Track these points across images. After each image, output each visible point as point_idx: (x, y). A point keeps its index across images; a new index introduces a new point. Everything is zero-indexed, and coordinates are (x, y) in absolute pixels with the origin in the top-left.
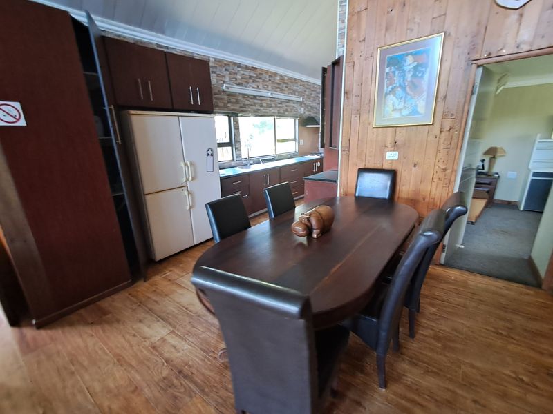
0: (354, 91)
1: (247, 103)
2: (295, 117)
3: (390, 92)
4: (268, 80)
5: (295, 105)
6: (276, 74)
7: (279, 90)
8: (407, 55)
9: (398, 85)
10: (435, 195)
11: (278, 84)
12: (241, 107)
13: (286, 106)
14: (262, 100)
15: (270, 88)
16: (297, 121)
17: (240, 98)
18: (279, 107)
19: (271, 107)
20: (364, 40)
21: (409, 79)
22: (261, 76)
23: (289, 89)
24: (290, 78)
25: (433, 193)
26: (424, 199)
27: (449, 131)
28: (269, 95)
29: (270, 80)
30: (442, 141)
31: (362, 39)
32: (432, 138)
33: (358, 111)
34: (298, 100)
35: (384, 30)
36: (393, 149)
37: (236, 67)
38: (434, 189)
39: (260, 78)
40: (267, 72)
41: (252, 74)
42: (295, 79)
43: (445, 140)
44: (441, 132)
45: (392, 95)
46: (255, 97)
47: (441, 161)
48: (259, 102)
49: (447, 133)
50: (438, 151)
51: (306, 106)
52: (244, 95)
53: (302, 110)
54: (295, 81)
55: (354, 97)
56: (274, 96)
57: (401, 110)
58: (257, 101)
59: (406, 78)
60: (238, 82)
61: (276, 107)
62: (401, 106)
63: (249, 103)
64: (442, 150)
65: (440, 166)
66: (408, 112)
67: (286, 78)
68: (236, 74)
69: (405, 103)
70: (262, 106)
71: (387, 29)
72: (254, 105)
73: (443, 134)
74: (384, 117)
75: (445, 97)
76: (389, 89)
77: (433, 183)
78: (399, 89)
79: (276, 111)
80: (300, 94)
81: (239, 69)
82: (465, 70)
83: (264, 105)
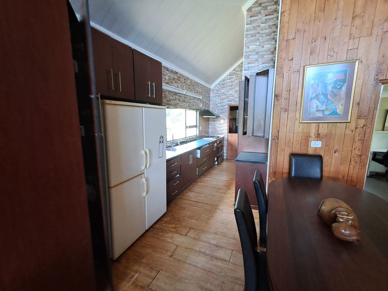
0: (283, 95)
1: (171, 98)
2: (197, 110)
3: (314, 97)
4: (183, 82)
5: (198, 101)
6: (188, 79)
7: (189, 90)
8: (328, 73)
9: (321, 93)
10: (352, 174)
11: (189, 85)
12: (167, 101)
13: (193, 102)
14: (179, 96)
15: (184, 88)
16: (198, 113)
17: (167, 93)
18: (189, 102)
19: (185, 102)
20: (292, 59)
21: (330, 90)
22: (180, 79)
23: (195, 90)
24: (195, 82)
25: (351, 172)
26: (343, 178)
27: (363, 127)
28: (184, 93)
29: (185, 82)
30: (357, 134)
31: (290, 59)
32: (348, 132)
33: (286, 110)
34: (199, 97)
35: (309, 54)
36: (316, 139)
37: (166, 70)
38: (351, 169)
39: (179, 80)
40: (183, 76)
41: (175, 77)
42: (198, 83)
43: (359, 134)
44: (356, 128)
45: (316, 100)
46: (176, 93)
47: (357, 149)
48: (178, 97)
49: (361, 129)
50: (354, 141)
51: (203, 103)
52: (170, 91)
53: (201, 105)
54: (198, 84)
55: (283, 100)
56: (187, 94)
57: (323, 111)
58: (177, 97)
59: (327, 88)
60: (166, 81)
61: (188, 102)
62: (324, 108)
63: (172, 98)
64: (357, 141)
65: (356, 153)
66: (329, 113)
67: (193, 82)
68: (166, 75)
69: (326, 106)
70: (179, 101)
71: (311, 54)
72: (175, 100)
73: (358, 130)
74: (309, 115)
75: (359, 104)
76: (314, 95)
77: (351, 166)
78: (322, 96)
79: (188, 105)
80: (200, 94)
81: (168, 72)
82: (375, 86)
83: (181, 100)
